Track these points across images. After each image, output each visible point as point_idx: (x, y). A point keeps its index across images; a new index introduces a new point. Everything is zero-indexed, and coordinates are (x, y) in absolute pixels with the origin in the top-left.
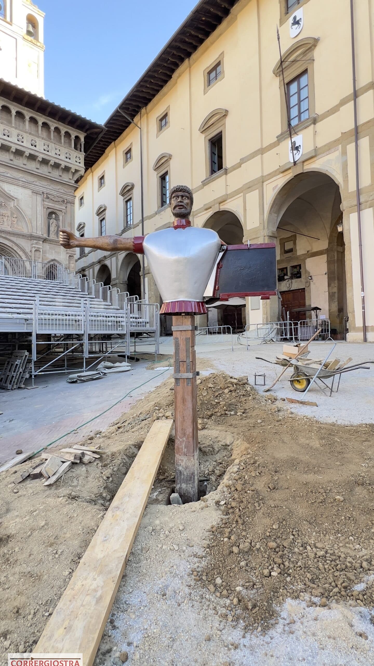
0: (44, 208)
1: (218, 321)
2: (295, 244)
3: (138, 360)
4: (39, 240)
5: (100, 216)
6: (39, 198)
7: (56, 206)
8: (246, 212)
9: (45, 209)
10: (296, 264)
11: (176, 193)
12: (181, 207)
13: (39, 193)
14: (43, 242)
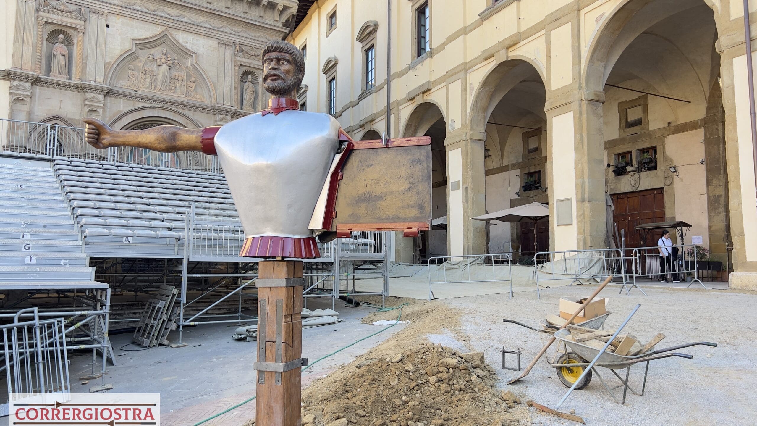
0: (235, 66)
1: (512, 241)
2: (645, 110)
3: (357, 304)
4: (226, 115)
5: (329, 74)
6: (229, 52)
7: (254, 62)
8: (550, 61)
9: (237, 68)
10: (647, 145)
11: (270, 54)
12: (274, 78)
13: (229, 44)
14: (232, 117)
